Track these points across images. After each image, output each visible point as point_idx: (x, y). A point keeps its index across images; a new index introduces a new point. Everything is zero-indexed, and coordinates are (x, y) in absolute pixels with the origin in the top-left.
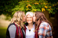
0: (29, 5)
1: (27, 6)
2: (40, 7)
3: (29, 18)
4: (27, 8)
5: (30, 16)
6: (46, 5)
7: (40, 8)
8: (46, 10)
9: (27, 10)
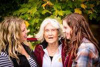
0: (48, 2)
1: (44, 5)
2: (71, 6)
3: (50, 31)
4: (44, 8)
5: (52, 26)
6: (84, 3)
7: (71, 9)
8: (83, 12)
9: (44, 12)
